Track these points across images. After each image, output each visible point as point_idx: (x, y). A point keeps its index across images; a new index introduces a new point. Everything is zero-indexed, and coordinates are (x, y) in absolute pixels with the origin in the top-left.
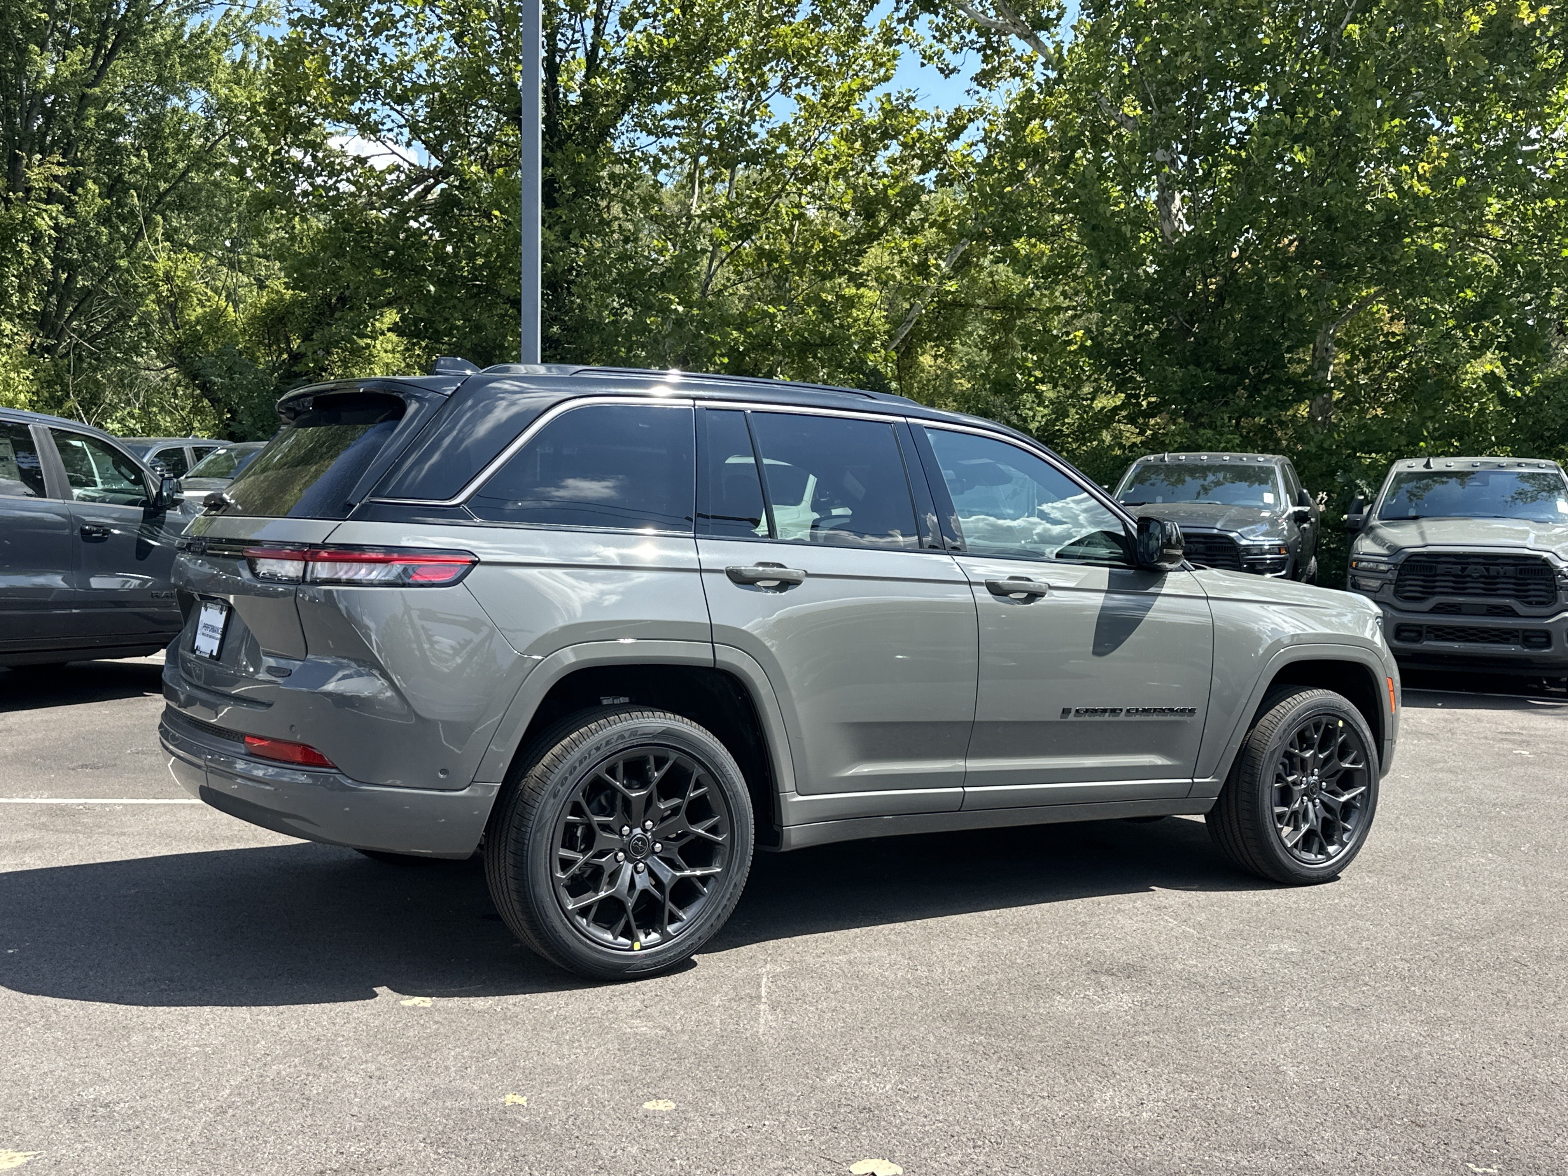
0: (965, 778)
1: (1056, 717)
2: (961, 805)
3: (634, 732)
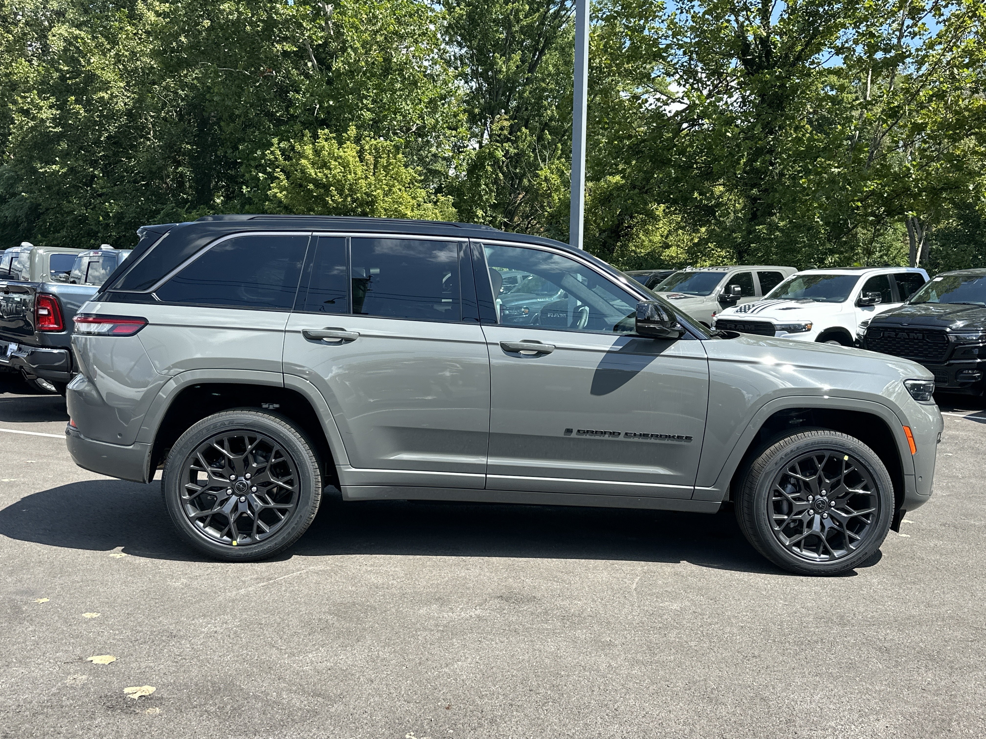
0: (487, 469)
1: (561, 434)
2: (485, 486)
3: (231, 422)
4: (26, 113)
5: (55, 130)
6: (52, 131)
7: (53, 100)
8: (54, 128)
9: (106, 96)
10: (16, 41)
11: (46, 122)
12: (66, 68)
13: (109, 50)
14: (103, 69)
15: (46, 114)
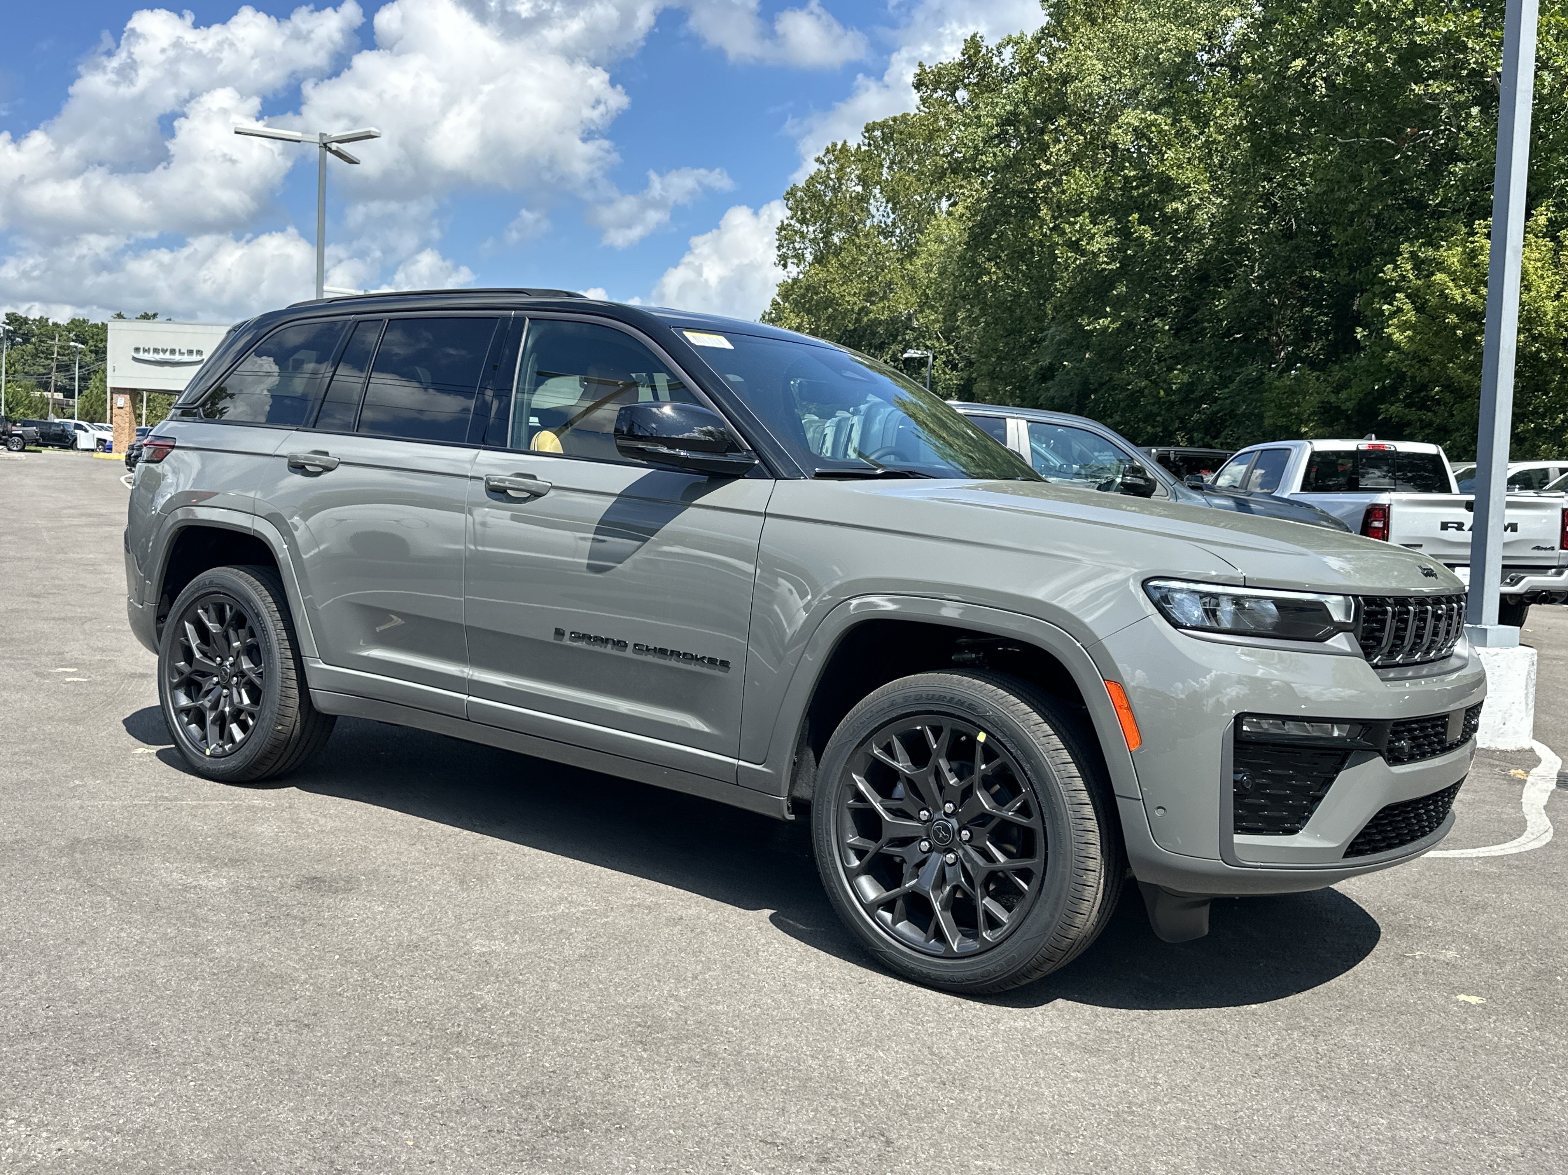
0: (469, 687)
1: (549, 636)
2: (467, 714)
4: (1074, 246)
5: (1110, 267)
6: (1105, 269)
7: (1111, 223)
8: (1108, 264)
9: (1181, 208)
10: (1087, 144)
11: (1098, 256)
12: (1132, 174)
13: (1196, 137)
14: (1180, 167)
15: (1099, 244)
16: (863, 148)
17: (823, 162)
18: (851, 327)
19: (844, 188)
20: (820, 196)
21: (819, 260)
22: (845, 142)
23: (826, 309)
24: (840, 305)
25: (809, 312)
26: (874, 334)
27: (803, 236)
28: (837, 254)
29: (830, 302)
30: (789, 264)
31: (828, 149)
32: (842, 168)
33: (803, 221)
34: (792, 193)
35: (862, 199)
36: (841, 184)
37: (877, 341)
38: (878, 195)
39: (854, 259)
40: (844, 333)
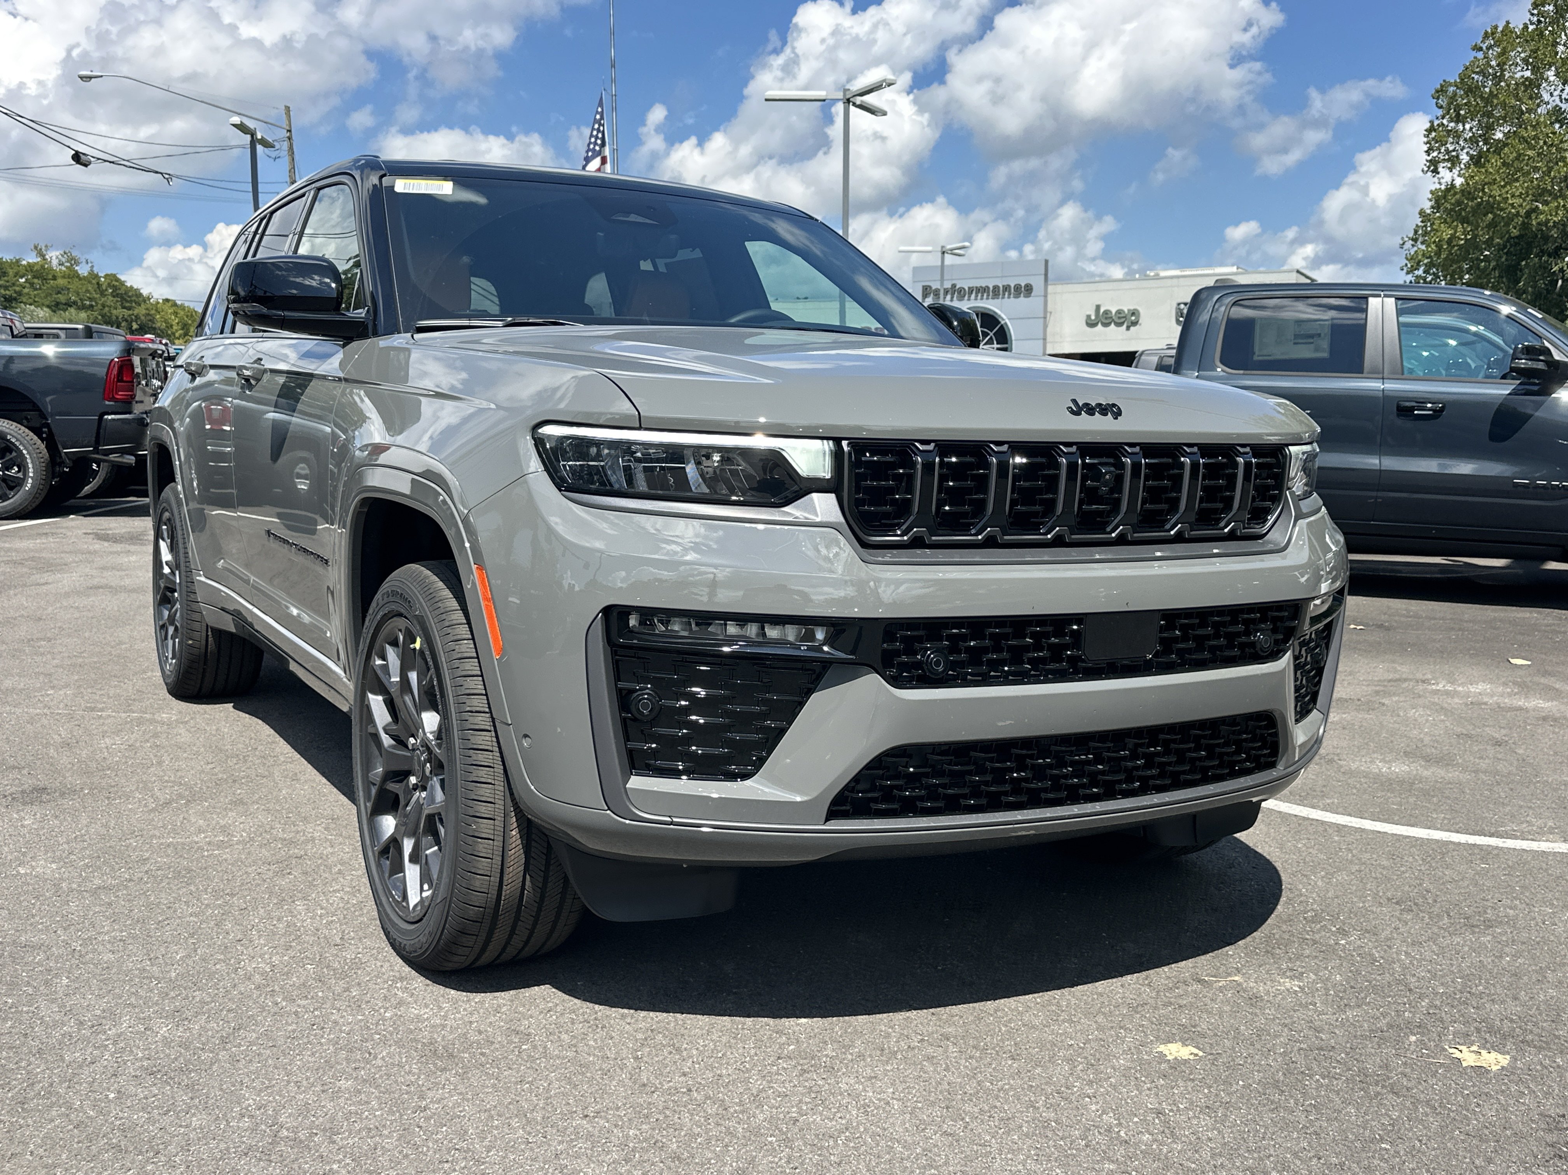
16: (1531, 28)
17: (1481, 49)
18: (1515, 232)
19: (1507, 75)
20: (1477, 87)
21: (1477, 161)
22: (1508, 23)
23: (1485, 215)
24: (1502, 210)
25: (1464, 221)
26: (1546, 238)
27: (1457, 135)
28: (1498, 152)
29: (1490, 207)
30: (1440, 169)
31: (1486, 33)
32: (1504, 52)
33: (1458, 119)
34: (1441, 91)
35: (1531, 86)
36: (1503, 70)
37: (1551, 247)
38: (1552, 78)
39: (1520, 155)
40: (1508, 241)
